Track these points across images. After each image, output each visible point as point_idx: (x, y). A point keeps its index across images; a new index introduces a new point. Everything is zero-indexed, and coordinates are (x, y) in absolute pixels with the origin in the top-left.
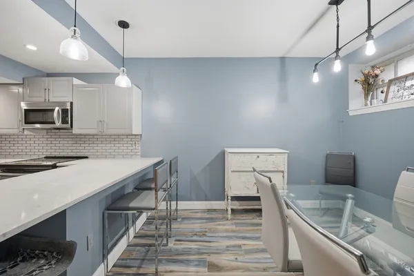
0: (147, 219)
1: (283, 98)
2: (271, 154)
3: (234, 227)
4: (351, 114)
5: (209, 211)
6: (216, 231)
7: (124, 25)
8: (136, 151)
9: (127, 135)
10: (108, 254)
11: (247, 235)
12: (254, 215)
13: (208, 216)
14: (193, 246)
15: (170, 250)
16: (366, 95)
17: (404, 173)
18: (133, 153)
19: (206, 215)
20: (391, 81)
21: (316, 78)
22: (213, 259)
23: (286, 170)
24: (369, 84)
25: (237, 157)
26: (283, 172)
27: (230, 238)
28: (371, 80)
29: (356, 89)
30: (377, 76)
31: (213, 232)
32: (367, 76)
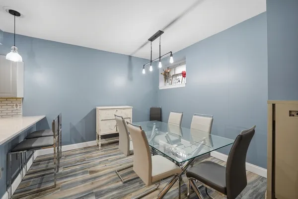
0: (34, 163)
1: (130, 78)
2: (124, 109)
3: (103, 153)
4: (160, 88)
5: (85, 148)
6: (92, 157)
7: (15, 13)
8: (17, 111)
9: (7, 99)
10: (12, 183)
11: (112, 154)
12: (115, 145)
13: (85, 151)
14: (78, 167)
15: (61, 173)
16: (165, 81)
17: (171, 113)
18: (13, 114)
19: (84, 151)
20: (173, 75)
21: (144, 72)
22: (92, 169)
23: (131, 117)
24: (166, 76)
25: (105, 111)
26: (130, 118)
27: (101, 158)
28: (167, 74)
29: (162, 77)
30: (168, 73)
31: (90, 158)
32: (165, 72)
